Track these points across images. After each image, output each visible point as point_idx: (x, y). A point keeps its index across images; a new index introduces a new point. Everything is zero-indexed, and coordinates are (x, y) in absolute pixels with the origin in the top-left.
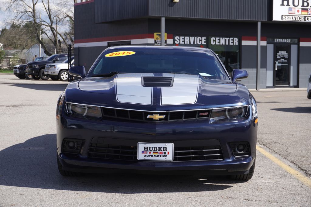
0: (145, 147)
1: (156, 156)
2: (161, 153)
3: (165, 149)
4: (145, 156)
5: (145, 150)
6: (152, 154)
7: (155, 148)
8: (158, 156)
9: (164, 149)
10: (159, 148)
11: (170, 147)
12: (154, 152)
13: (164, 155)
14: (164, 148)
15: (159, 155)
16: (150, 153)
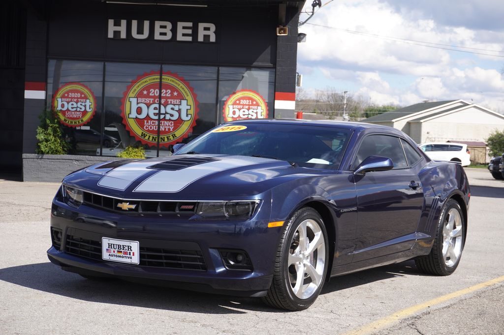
0: (109, 244)
1: (120, 256)
2: (126, 253)
3: (130, 248)
4: (110, 255)
5: (109, 247)
6: (116, 253)
7: (118, 245)
8: (122, 257)
9: (128, 248)
10: (123, 246)
11: (135, 246)
12: (118, 252)
13: (129, 256)
14: (128, 246)
15: (124, 255)
16: (114, 252)
